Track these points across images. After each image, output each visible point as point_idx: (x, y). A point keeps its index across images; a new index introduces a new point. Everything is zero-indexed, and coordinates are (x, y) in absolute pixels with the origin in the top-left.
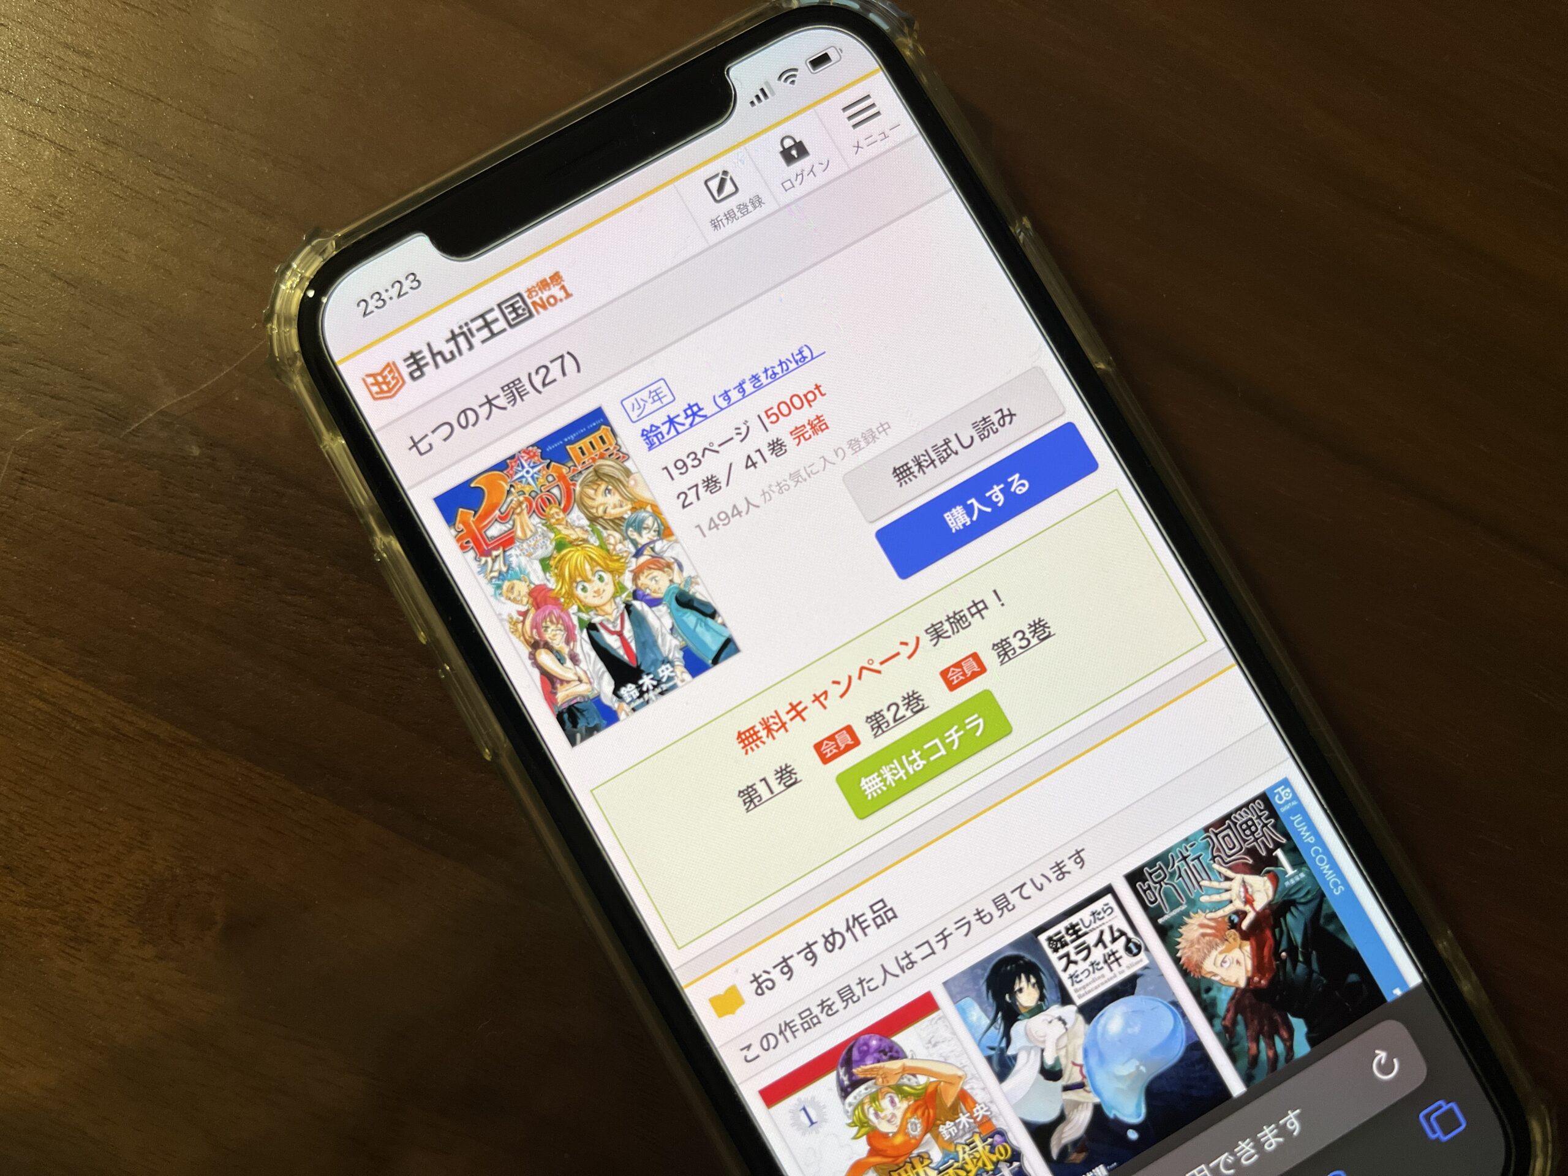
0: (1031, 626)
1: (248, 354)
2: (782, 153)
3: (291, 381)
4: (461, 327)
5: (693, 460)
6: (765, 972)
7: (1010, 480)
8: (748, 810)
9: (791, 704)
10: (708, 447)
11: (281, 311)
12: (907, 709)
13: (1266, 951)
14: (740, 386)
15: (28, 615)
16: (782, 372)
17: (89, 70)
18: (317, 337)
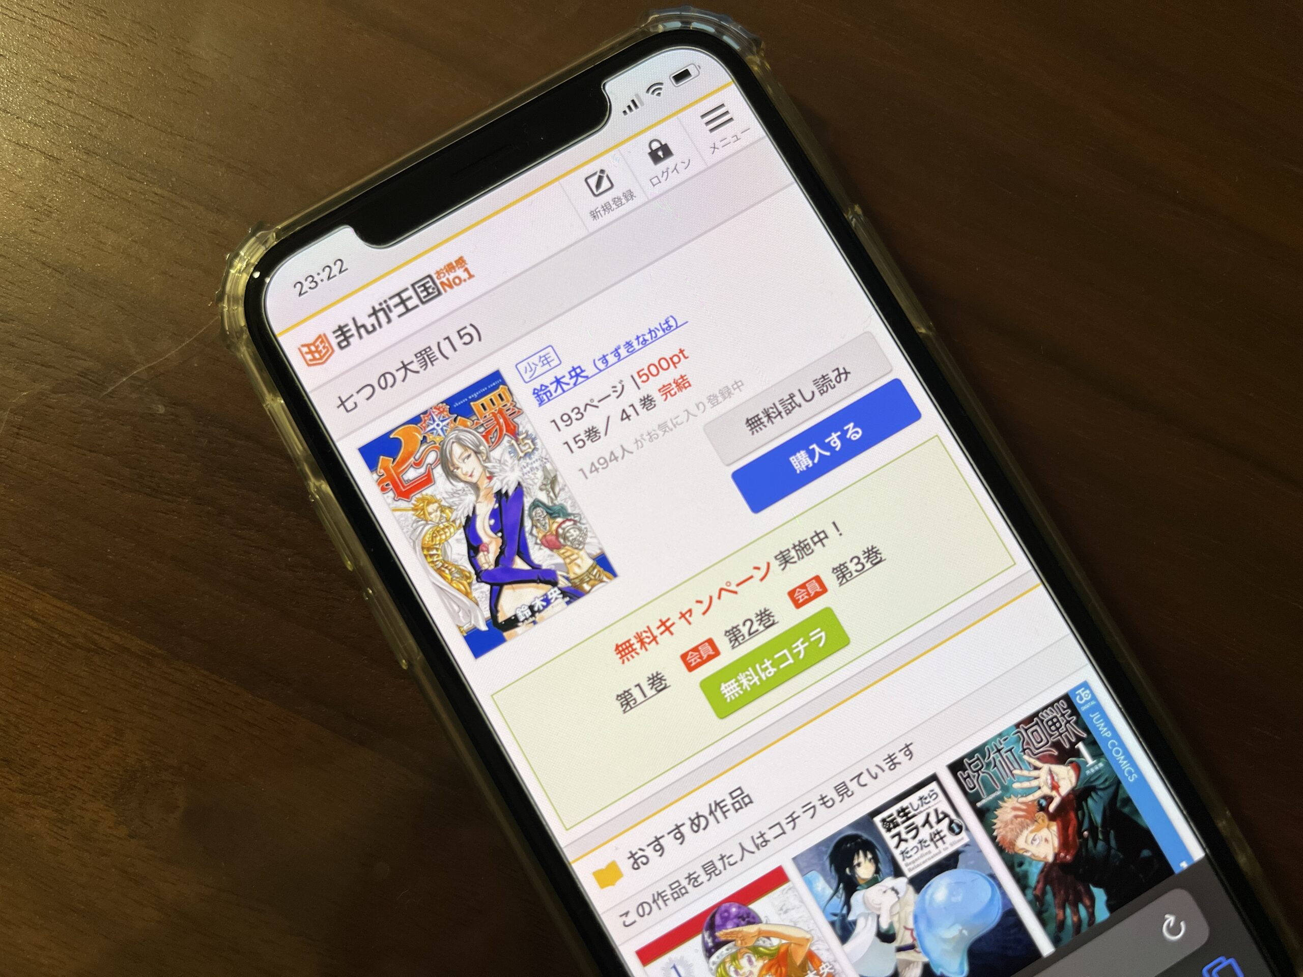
0: (865, 553)
1: (205, 328)
2: (650, 154)
3: (239, 350)
4: (381, 304)
5: (577, 414)
6: (641, 850)
7: (846, 428)
8: (625, 711)
9: (661, 621)
10: (590, 403)
11: (230, 292)
12: (760, 624)
13: (1071, 830)
14: (616, 351)
15: (22, 548)
16: (652, 339)
17: (72, 92)
18: (261, 314)
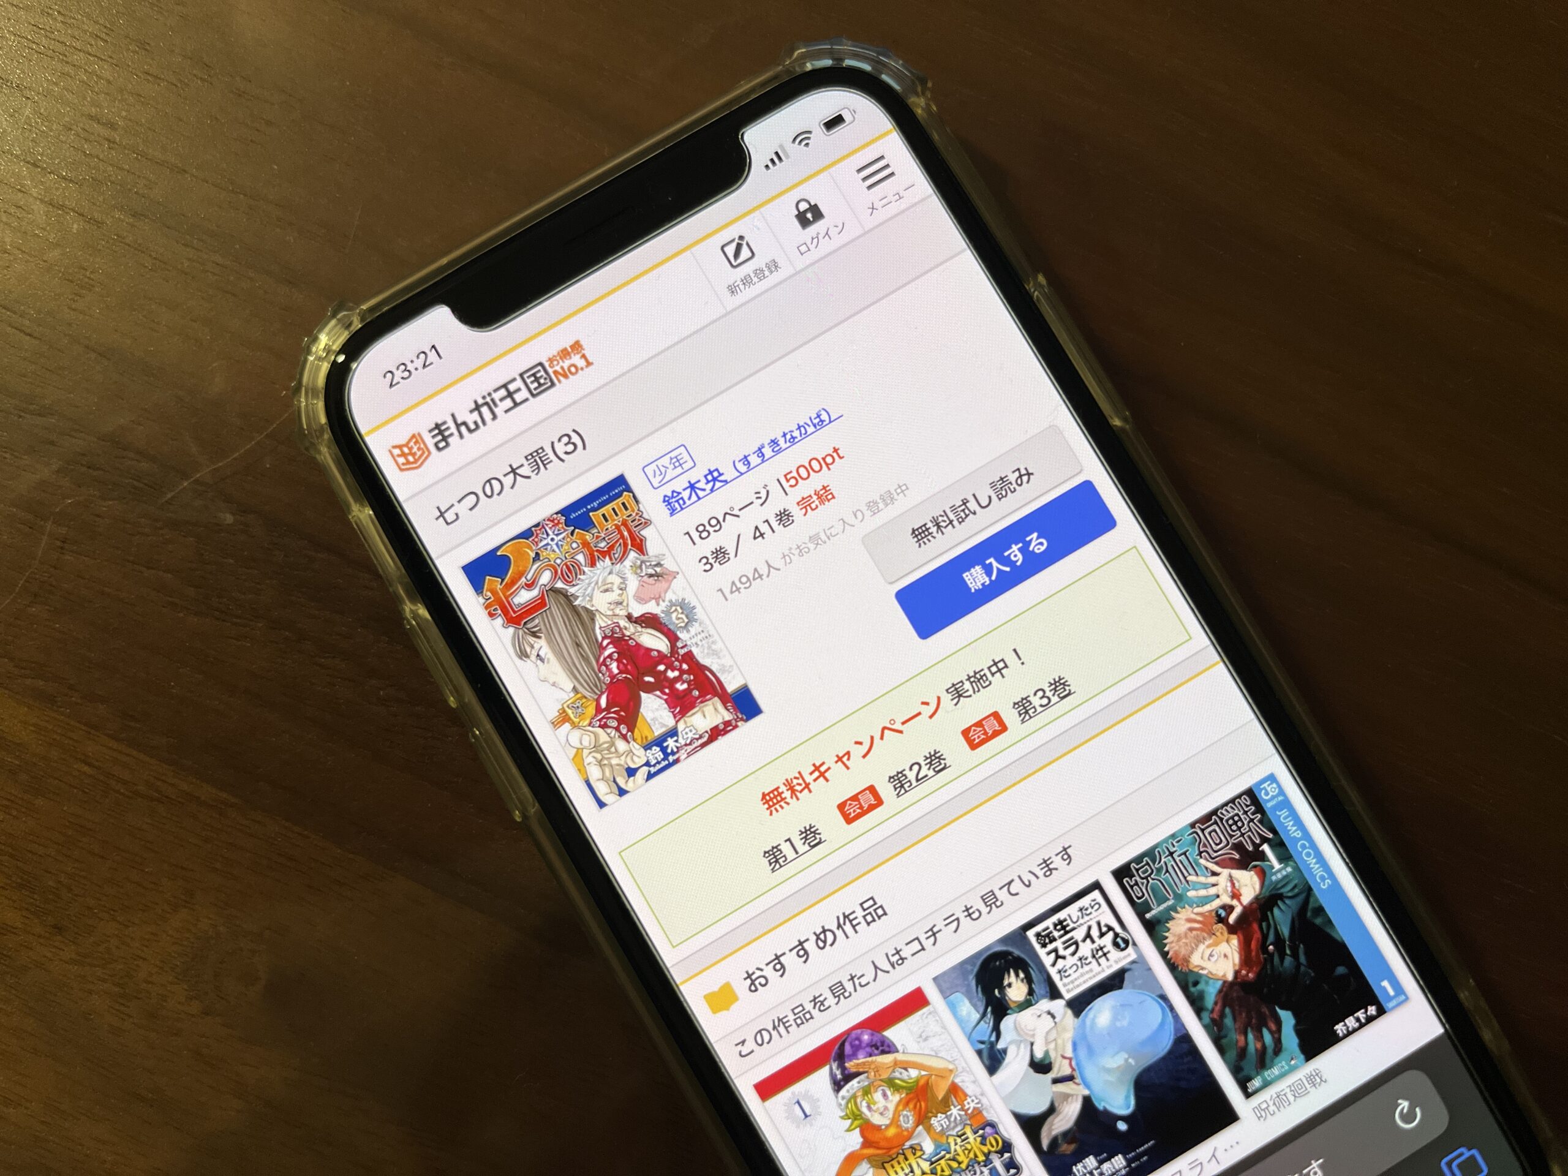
0: (1051, 684)
1: (278, 423)
2: (797, 216)
3: (319, 452)
4: (484, 398)
5: (714, 525)
7: (1028, 539)
8: (773, 870)
9: (814, 765)
10: (729, 512)
11: (308, 385)
12: (929, 769)
13: (1254, 945)
14: (760, 451)
15: (71, 682)
16: (801, 436)
17: (114, 142)
18: (344, 410)
